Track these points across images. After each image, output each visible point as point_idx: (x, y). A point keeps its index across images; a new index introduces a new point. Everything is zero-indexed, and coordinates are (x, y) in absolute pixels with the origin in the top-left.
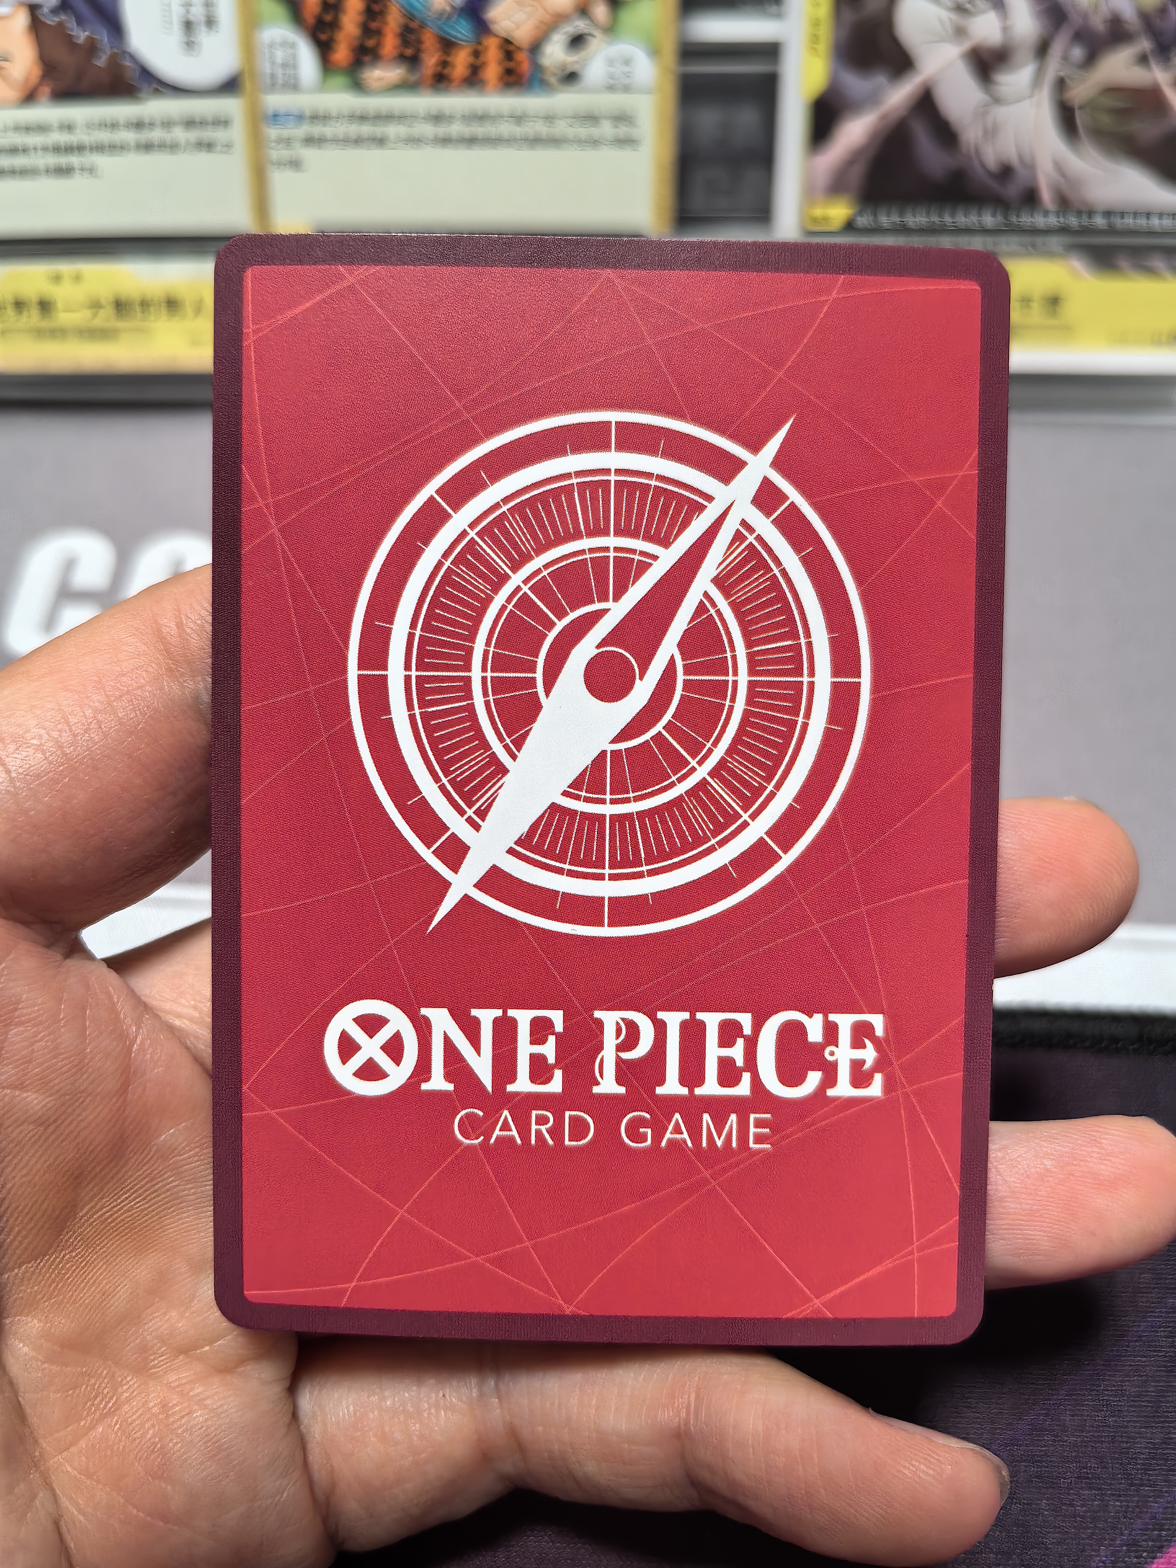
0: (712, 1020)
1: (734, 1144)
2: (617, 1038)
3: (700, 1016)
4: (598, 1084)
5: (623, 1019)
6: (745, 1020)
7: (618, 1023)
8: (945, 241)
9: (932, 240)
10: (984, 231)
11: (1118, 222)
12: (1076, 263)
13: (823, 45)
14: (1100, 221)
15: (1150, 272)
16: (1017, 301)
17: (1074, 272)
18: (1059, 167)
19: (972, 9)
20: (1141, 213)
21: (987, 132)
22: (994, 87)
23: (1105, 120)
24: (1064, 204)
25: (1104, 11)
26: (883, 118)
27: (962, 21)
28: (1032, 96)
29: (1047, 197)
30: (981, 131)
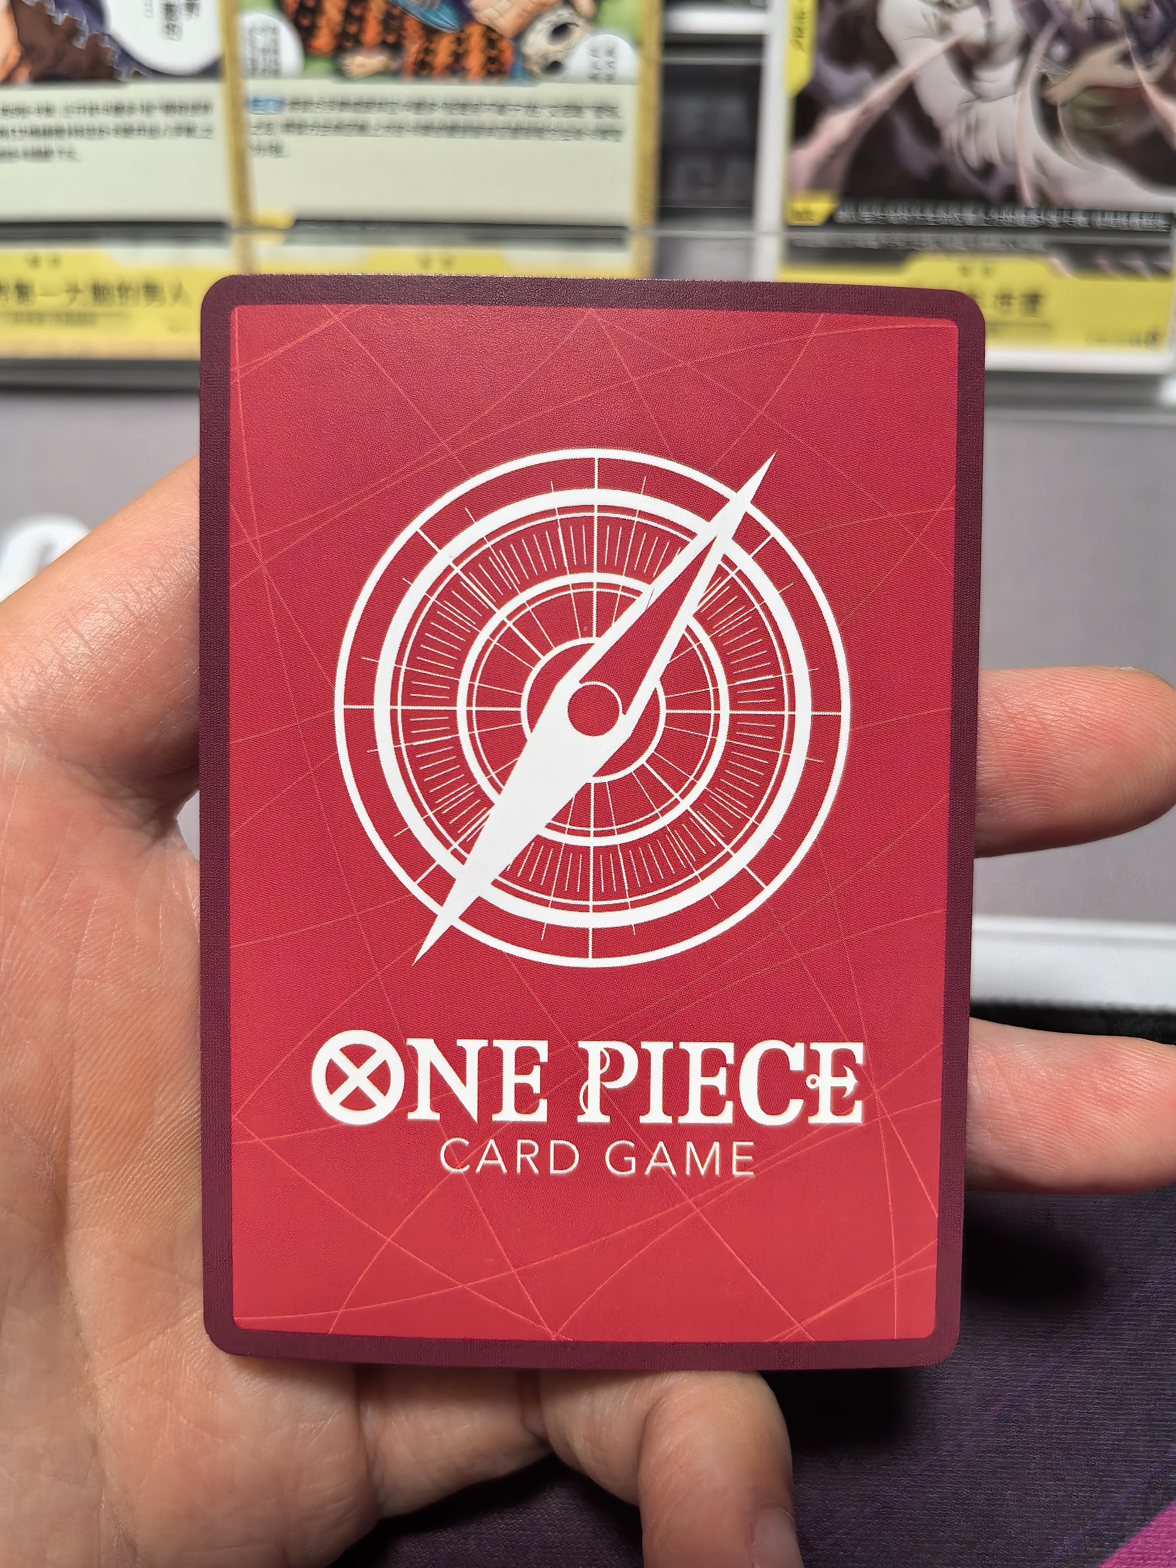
0: (695, 1050)
1: (717, 1172)
2: (601, 1068)
3: (683, 1045)
5: (607, 1050)
6: (728, 1049)
8: (927, 237)
9: (914, 236)
10: (965, 228)
11: (1099, 221)
12: (1057, 261)
13: (807, 39)
14: (1080, 220)
15: (1130, 272)
16: (997, 297)
17: (1054, 270)
18: (1040, 164)
19: (957, 5)
20: (1121, 212)
21: (969, 129)
22: (977, 84)
23: (1087, 119)
24: (1045, 202)
25: (1088, 9)
26: (864, 113)
27: (947, 17)
28: (1015, 93)
29: (1028, 195)
30: (963, 128)
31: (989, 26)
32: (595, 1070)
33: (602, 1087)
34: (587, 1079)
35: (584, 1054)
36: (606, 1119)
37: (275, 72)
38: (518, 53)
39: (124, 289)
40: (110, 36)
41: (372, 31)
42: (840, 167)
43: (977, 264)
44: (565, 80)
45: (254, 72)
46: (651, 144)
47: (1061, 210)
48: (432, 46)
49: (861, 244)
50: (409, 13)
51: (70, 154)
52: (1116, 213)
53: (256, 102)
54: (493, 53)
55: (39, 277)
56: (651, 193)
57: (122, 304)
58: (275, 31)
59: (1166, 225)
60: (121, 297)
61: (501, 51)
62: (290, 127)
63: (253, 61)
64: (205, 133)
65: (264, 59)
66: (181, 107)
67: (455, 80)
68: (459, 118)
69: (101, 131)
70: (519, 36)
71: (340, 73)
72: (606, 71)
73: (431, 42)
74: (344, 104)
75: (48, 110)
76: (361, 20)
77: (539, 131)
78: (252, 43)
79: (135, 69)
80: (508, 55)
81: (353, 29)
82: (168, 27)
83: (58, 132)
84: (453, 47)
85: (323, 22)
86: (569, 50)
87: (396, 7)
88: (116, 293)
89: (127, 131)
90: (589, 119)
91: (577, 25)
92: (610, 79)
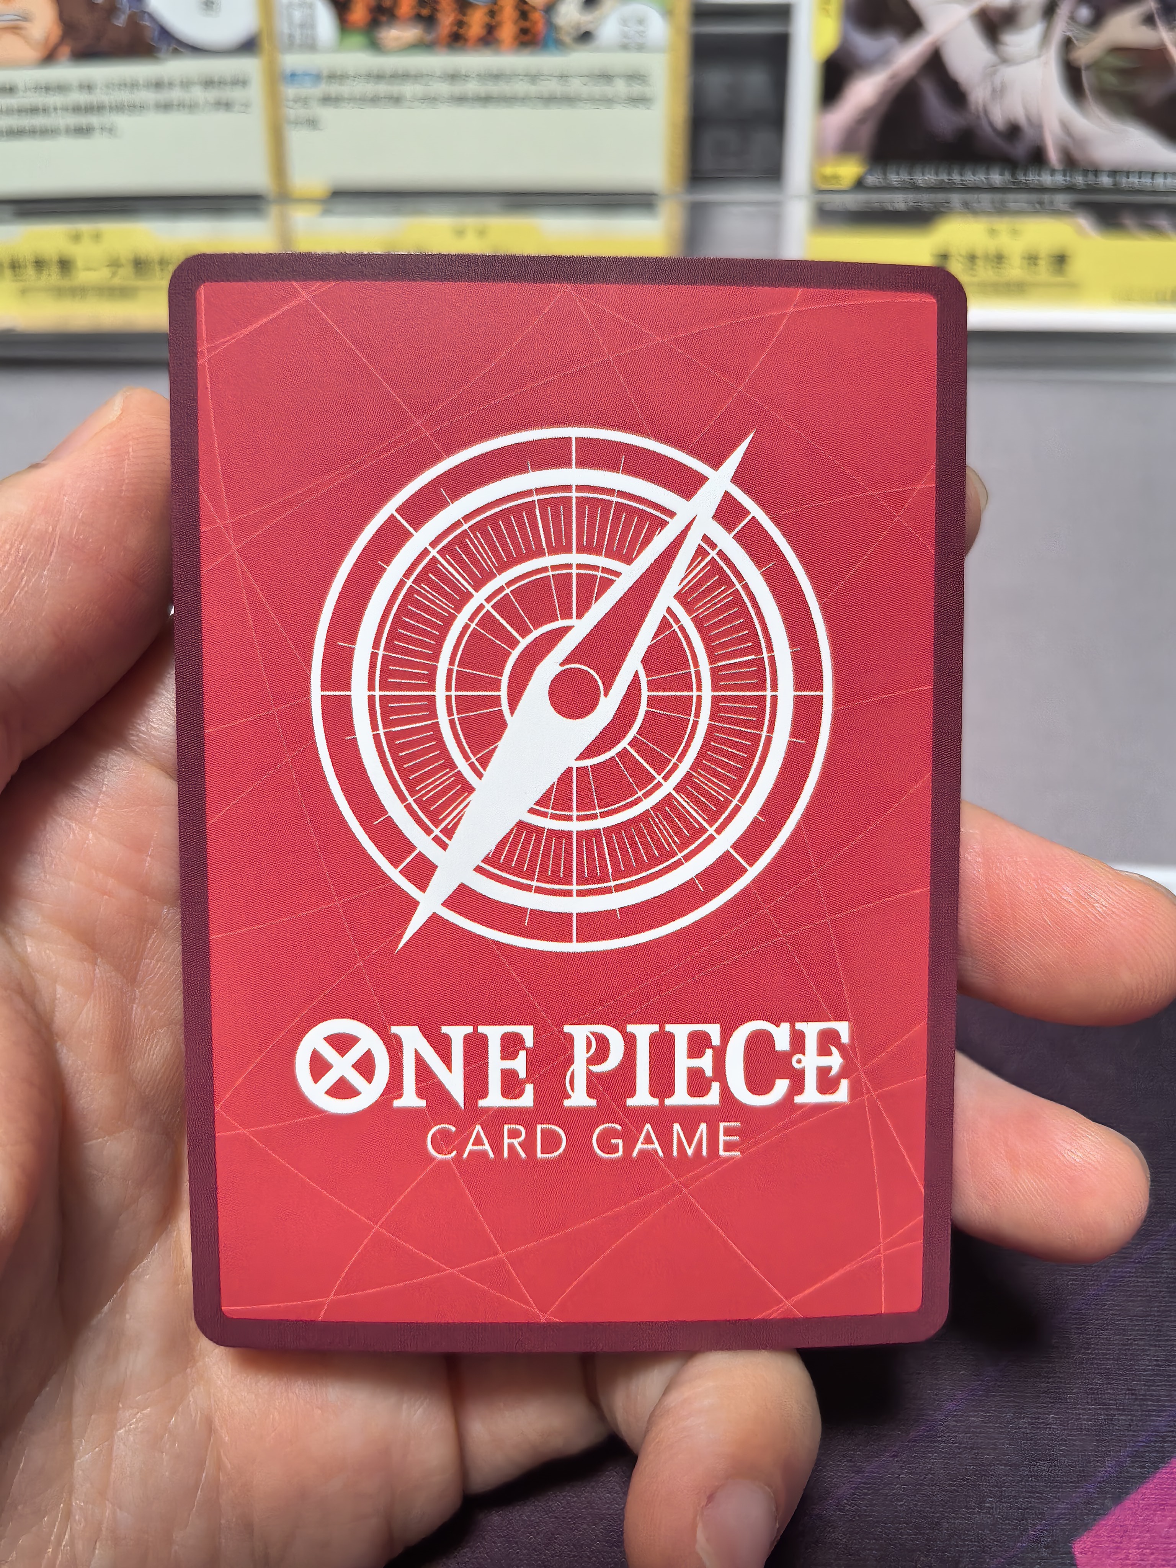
0: (681, 1032)
1: (704, 1153)
2: (587, 1052)
3: (669, 1028)
4: (569, 1097)
5: (593, 1034)
6: (713, 1030)
7: (587, 1038)
8: (955, 198)
9: (942, 198)
10: (994, 189)
11: (1123, 181)
12: (1083, 221)
14: (1105, 180)
17: (1079, 230)
18: (1066, 127)
20: (1145, 173)
21: (994, 92)
22: (1002, 47)
23: (1112, 80)
24: (1071, 164)
26: (892, 77)
28: (1039, 57)
29: (1054, 156)
30: (989, 91)
32: (581, 1054)
33: (589, 1071)
34: (573, 1063)
35: (570, 1039)
36: (593, 1103)
37: (312, 46)
40: (148, 14)
42: (867, 133)
43: (1006, 226)
44: (597, 51)
45: (291, 46)
46: (682, 113)
49: (889, 206)
51: (111, 130)
53: (293, 77)
56: (682, 160)
62: (325, 100)
63: (291, 36)
64: (243, 108)
65: (301, 34)
66: (220, 82)
68: (491, 88)
69: (141, 107)
72: (636, 39)
74: (379, 77)
75: (90, 87)
77: (571, 100)
78: (290, 18)
79: (175, 46)
83: (99, 108)
86: (601, 20)
90: (620, 87)
92: (641, 48)
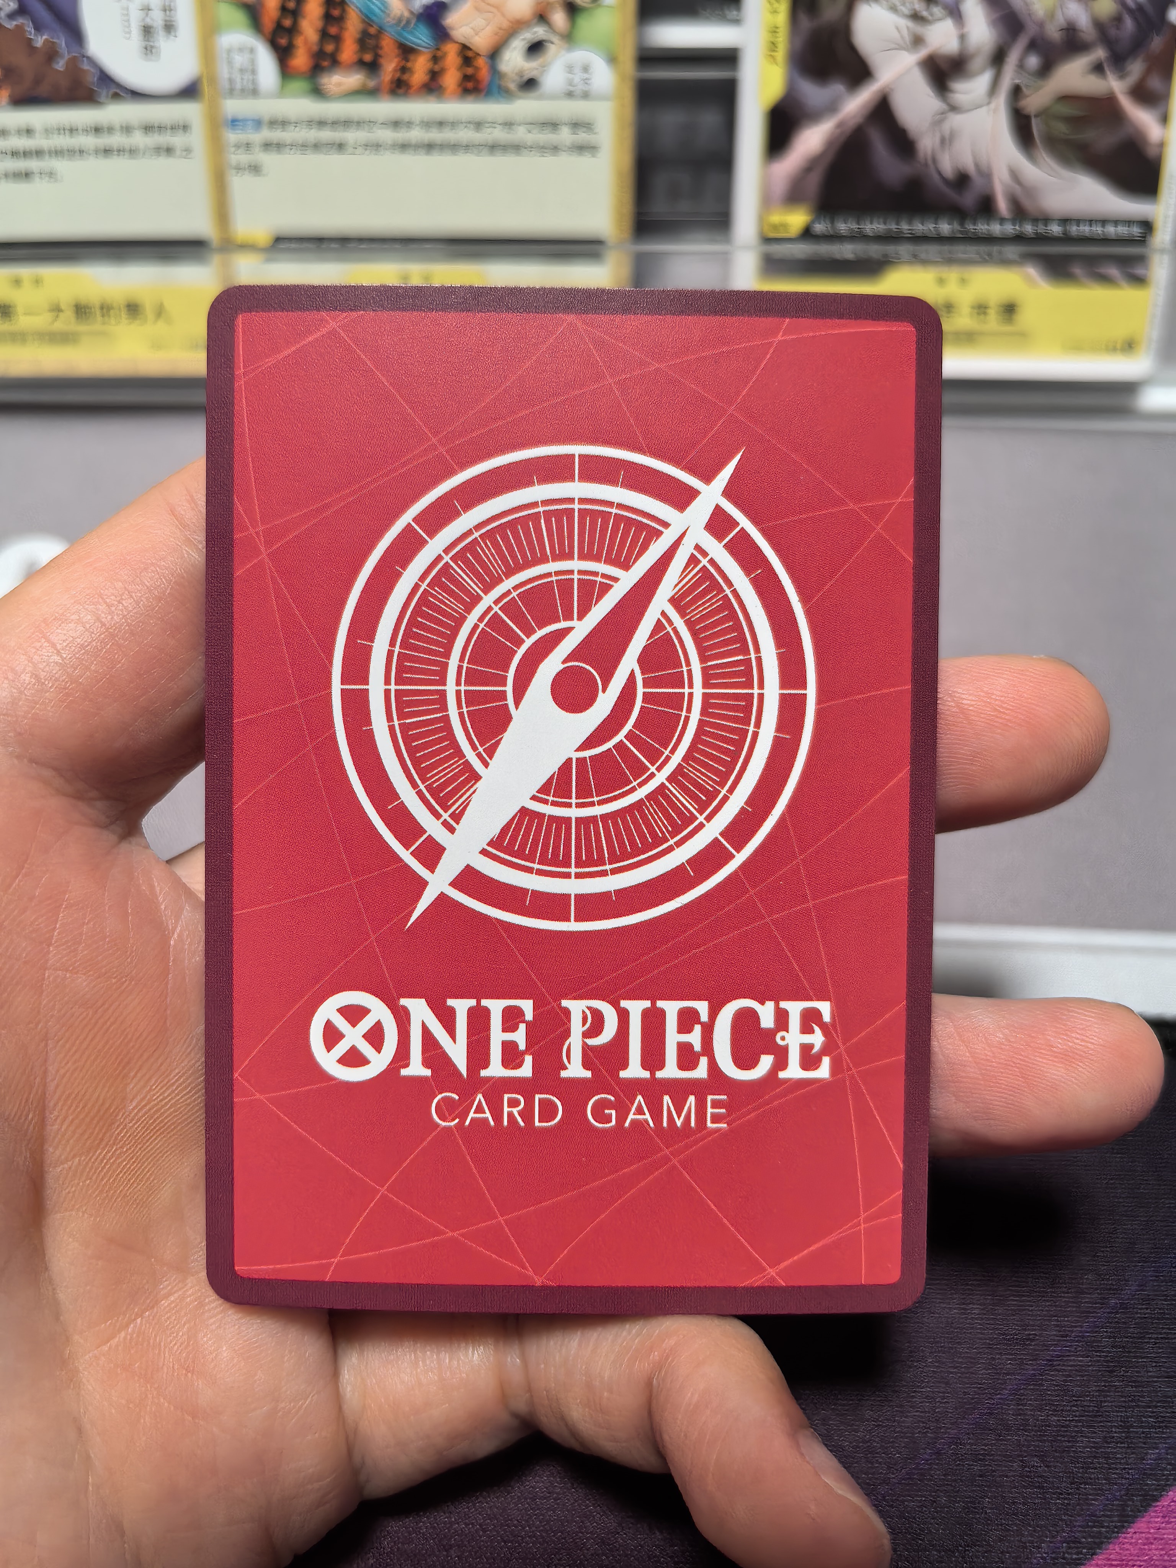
0: (671, 1008)
1: (693, 1124)
2: (583, 1026)
3: (660, 1004)
4: (565, 1068)
6: (702, 1007)
7: (583, 1012)
8: (904, 249)
9: (890, 249)
10: (940, 239)
11: (1074, 230)
12: (1032, 271)
13: (781, 53)
14: (1055, 229)
15: (1105, 280)
16: (973, 307)
17: (1029, 280)
18: (1015, 175)
19: (930, 18)
20: (1096, 221)
21: (943, 141)
22: (951, 95)
23: (1061, 128)
24: (1019, 212)
25: (1060, 20)
26: (840, 125)
27: (919, 29)
28: (989, 103)
29: (1002, 205)
30: (937, 140)
31: (962, 38)
32: (577, 1028)
33: (584, 1044)
34: (570, 1036)
35: (567, 1012)
36: (588, 1074)
37: (254, 92)
38: (494, 70)
39: (106, 309)
40: (88, 58)
41: (349, 51)
42: (814, 181)
43: (953, 274)
44: (541, 98)
45: (231, 92)
46: (627, 160)
47: (1035, 221)
48: (409, 65)
49: (838, 256)
50: (386, 31)
51: (51, 175)
52: (1091, 222)
53: (234, 123)
54: (470, 71)
55: (21, 298)
56: (628, 208)
57: (104, 324)
58: (252, 51)
59: (1140, 233)
60: (103, 316)
61: (477, 69)
62: (267, 146)
63: (231, 81)
64: (184, 153)
65: (242, 79)
66: (160, 127)
67: (431, 98)
68: (435, 135)
69: (81, 152)
70: (494, 54)
71: (318, 92)
72: (580, 88)
73: (407, 60)
74: (321, 123)
75: (29, 132)
76: (337, 39)
77: (516, 148)
78: (230, 63)
79: (115, 90)
80: (484, 73)
81: (330, 48)
82: (146, 48)
83: (39, 153)
84: (429, 65)
85: (299, 41)
86: (544, 67)
87: (372, 26)
88: (98, 312)
89: (107, 152)
90: (565, 135)
91: (552, 43)
92: (586, 96)
